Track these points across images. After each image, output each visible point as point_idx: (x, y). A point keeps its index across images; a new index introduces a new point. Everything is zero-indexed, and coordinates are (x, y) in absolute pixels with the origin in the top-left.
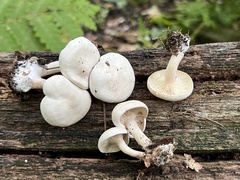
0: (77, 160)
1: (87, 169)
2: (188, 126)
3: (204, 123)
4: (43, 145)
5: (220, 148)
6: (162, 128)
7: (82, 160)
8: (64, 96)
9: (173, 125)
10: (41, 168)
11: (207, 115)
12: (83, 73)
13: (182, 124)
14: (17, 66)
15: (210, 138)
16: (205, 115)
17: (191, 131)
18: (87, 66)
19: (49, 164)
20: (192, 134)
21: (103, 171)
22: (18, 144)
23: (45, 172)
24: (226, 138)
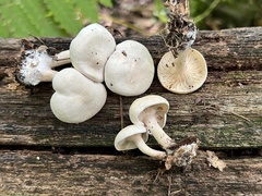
0: (92, 157)
1: (103, 167)
2: (211, 121)
3: (230, 117)
4: (55, 141)
5: (246, 145)
6: (184, 122)
7: (97, 157)
8: (77, 91)
9: (195, 120)
10: (54, 166)
11: (232, 109)
12: (96, 65)
13: (206, 118)
14: (24, 56)
15: (235, 134)
16: (231, 109)
17: (215, 126)
18: (101, 57)
19: (63, 161)
20: (216, 129)
21: (120, 168)
22: (29, 140)
23: (58, 170)
24: (252, 134)
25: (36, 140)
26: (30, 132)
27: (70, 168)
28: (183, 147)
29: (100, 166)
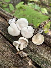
2: (36, 54)
3: (41, 56)
4: (7, 37)
6: (30, 50)
9: (33, 51)
10: (3, 41)
11: (43, 55)
13: (36, 53)
16: (42, 54)
17: (36, 56)
19: (5, 41)
23: (3, 42)
24: (43, 64)
25: (4, 34)
26: (5, 32)
27: (5, 43)
28: (23, 52)
29: (9, 46)
